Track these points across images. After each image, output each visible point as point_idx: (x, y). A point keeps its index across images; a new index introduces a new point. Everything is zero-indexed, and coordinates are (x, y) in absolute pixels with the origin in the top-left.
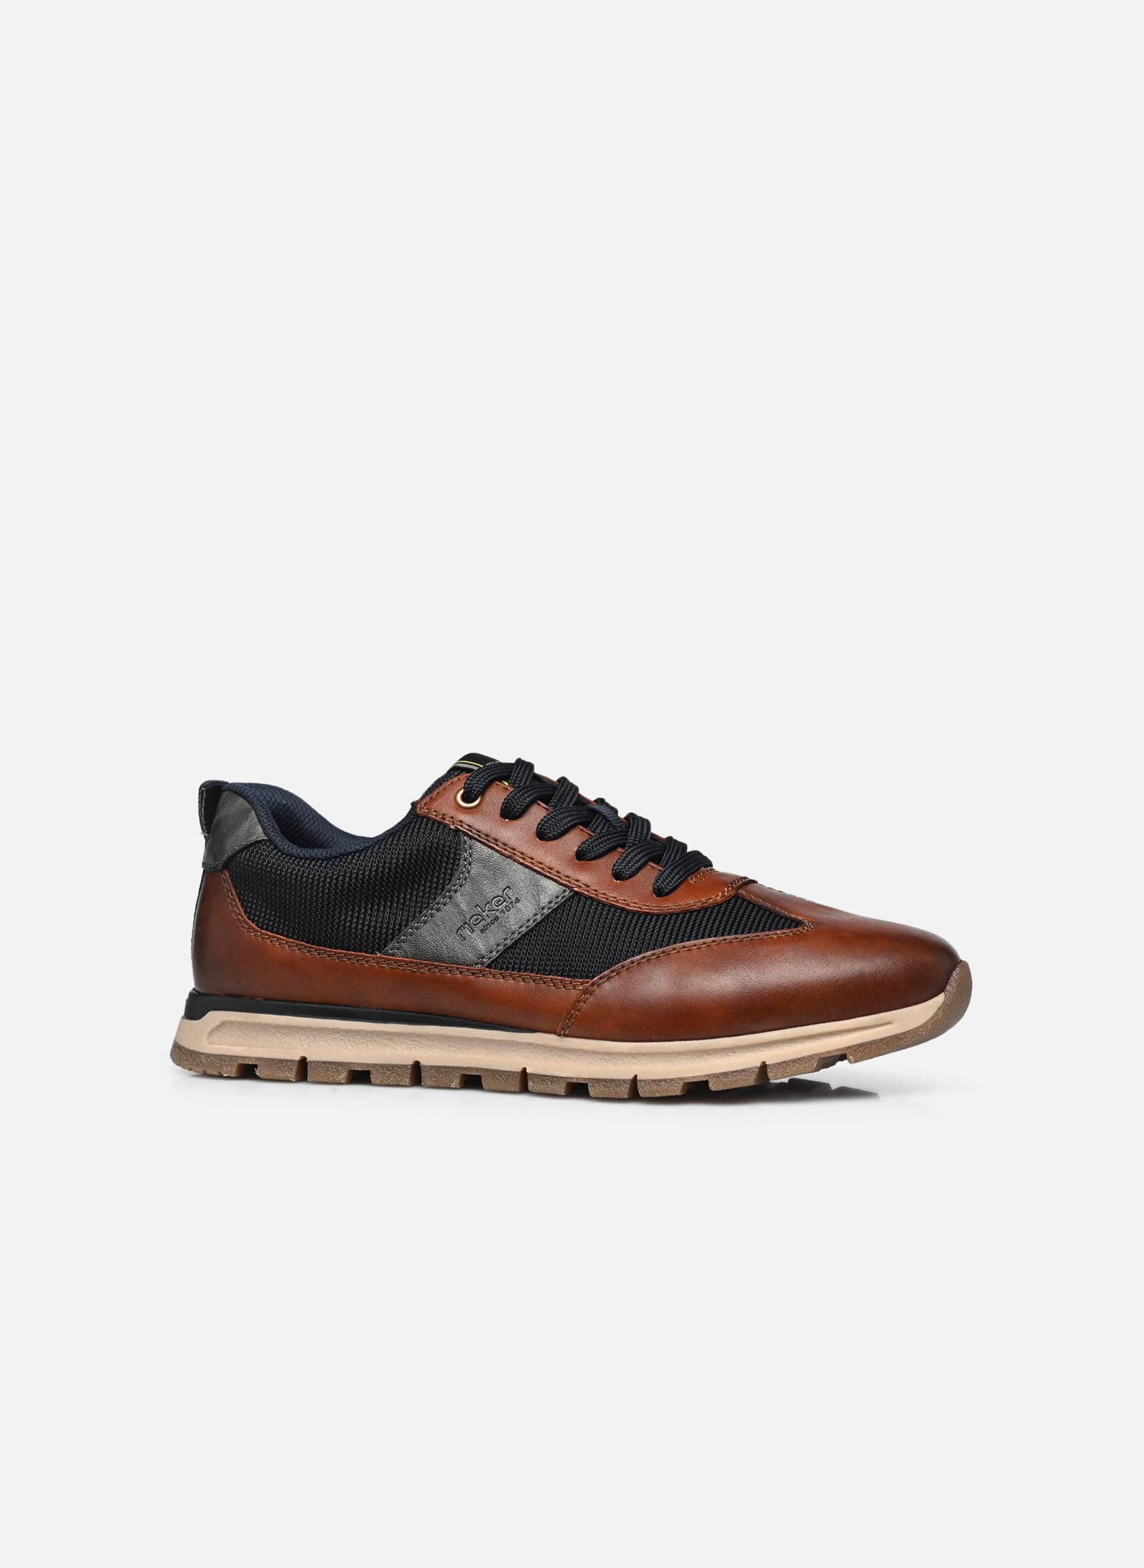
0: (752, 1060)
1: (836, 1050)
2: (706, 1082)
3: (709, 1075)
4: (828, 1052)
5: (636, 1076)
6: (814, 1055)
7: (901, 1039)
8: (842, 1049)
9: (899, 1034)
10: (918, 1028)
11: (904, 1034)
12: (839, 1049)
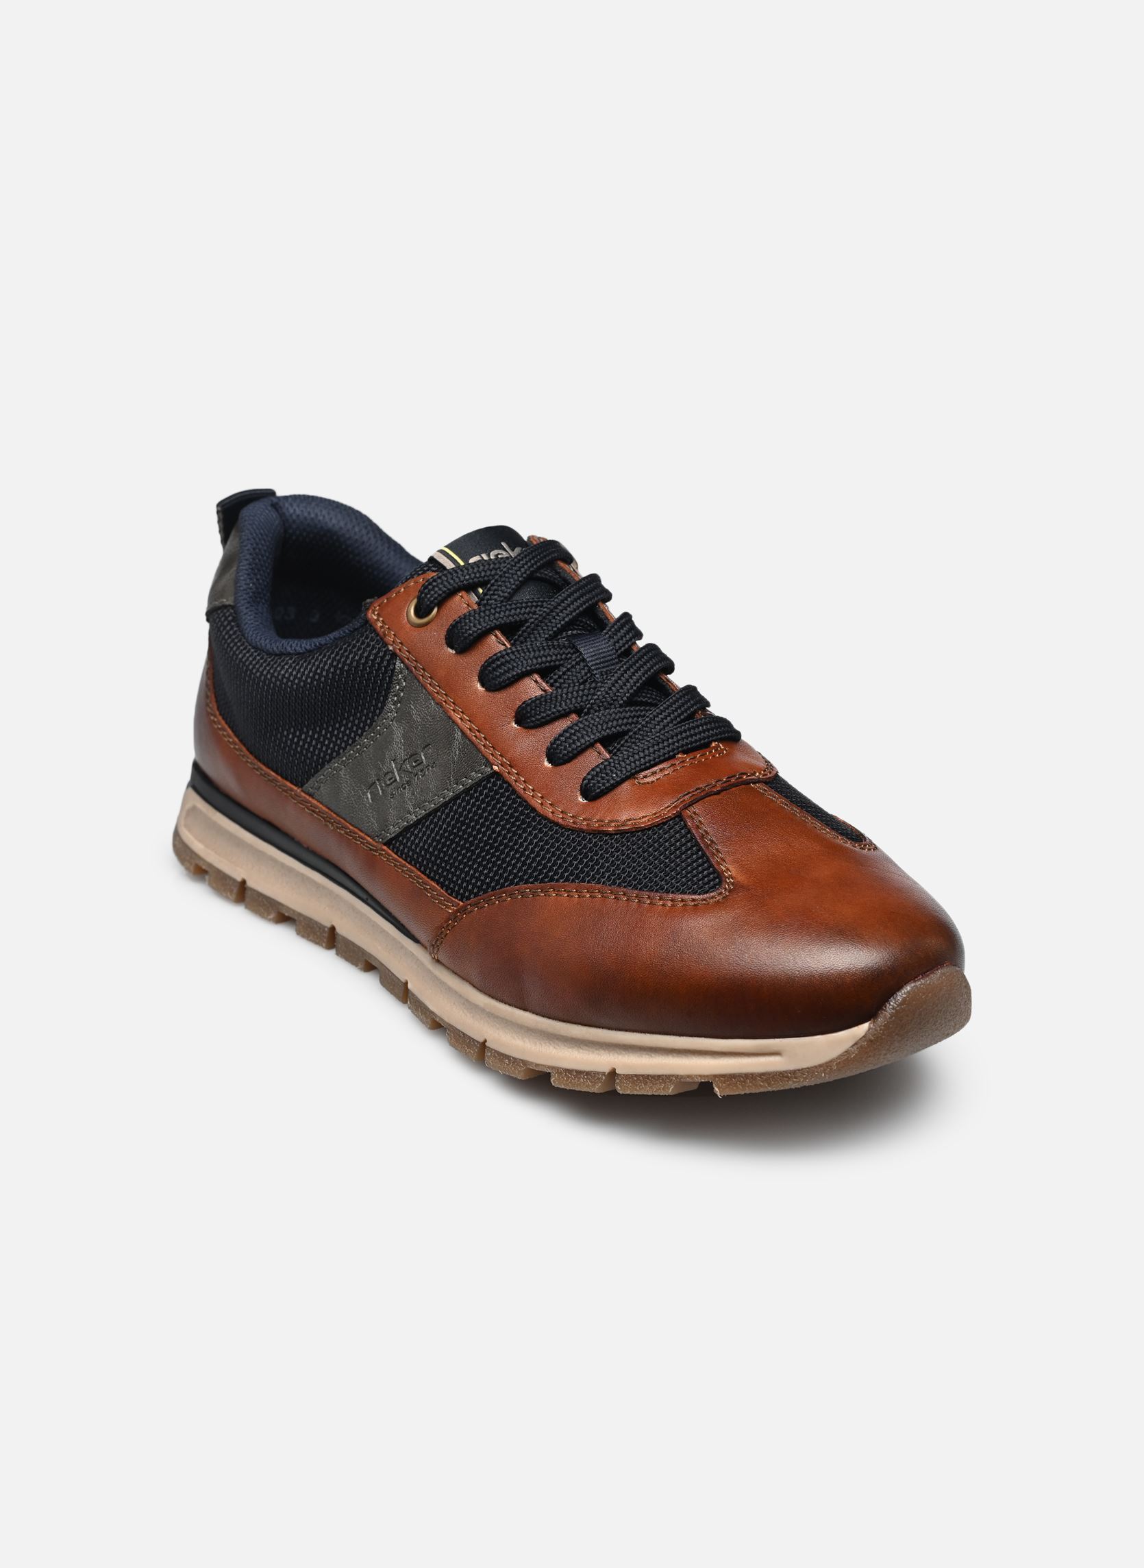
0: (601, 1061)
1: (700, 1076)
2: (548, 1075)
3: (553, 1068)
4: (689, 1076)
5: (486, 1041)
6: (673, 1076)
7: (787, 1077)
8: (707, 1076)
9: (786, 1072)
10: (816, 1067)
11: (794, 1072)
12: (704, 1076)
